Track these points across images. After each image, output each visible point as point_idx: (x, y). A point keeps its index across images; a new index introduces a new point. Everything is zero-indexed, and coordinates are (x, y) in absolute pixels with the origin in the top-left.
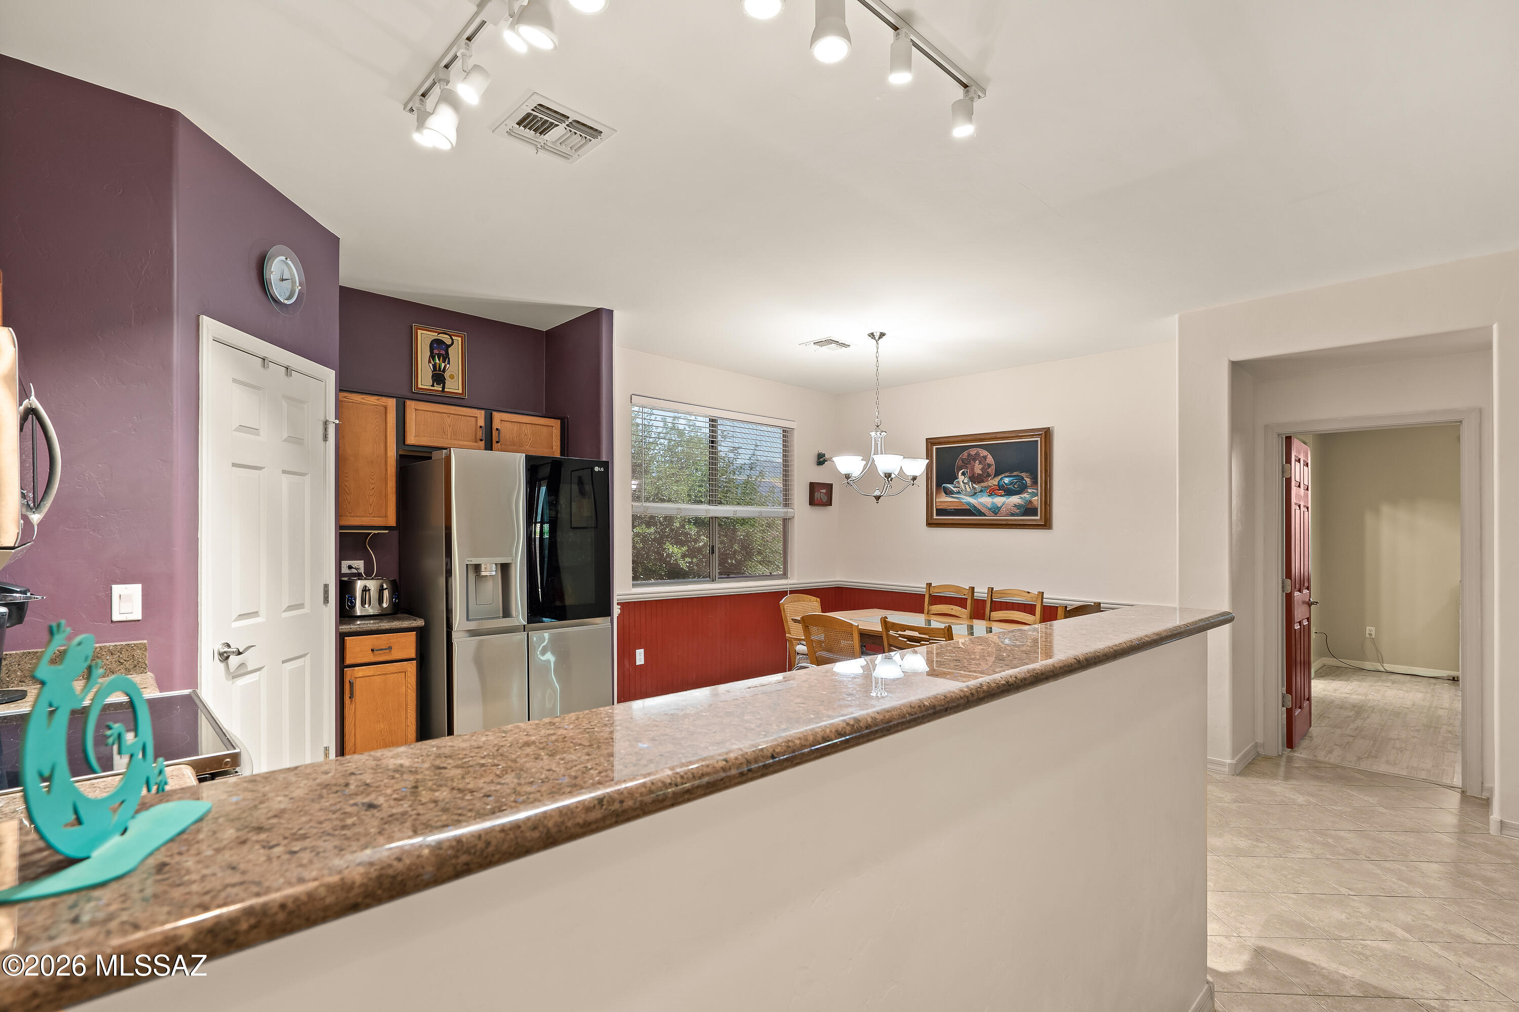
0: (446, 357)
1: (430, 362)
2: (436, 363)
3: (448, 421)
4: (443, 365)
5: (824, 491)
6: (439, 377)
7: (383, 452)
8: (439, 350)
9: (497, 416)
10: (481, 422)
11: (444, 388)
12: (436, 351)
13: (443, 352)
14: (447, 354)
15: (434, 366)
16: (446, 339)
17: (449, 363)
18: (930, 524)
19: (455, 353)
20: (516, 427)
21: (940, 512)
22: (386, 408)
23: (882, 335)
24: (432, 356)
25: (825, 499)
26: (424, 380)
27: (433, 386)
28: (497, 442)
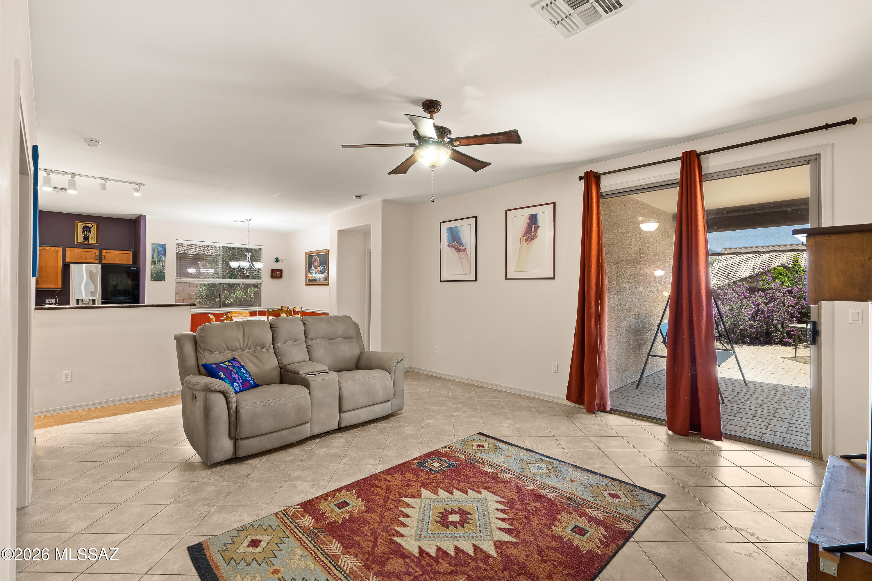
0: (89, 231)
1: (82, 233)
2: (85, 234)
3: (83, 253)
4: (88, 234)
5: (279, 272)
6: (86, 238)
7: (57, 265)
8: (87, 229)
9: (104, 252)
10: (97, 253)
11: (88, 242)
12: (85, 230)
13: (88, 230)
14: (90, 230)
15: (85, 235)
16: (90, 225)
17: (91, 233)
18: (307, 285)
19: (93, 230)
20: (112, 254)
21: (309, 280)
22: (58, 251)
23: (250, 220)
24: (84, 231)
25: (279, 275)
26: (80, 239)
27: (84, 241)
28: (104, 260)
